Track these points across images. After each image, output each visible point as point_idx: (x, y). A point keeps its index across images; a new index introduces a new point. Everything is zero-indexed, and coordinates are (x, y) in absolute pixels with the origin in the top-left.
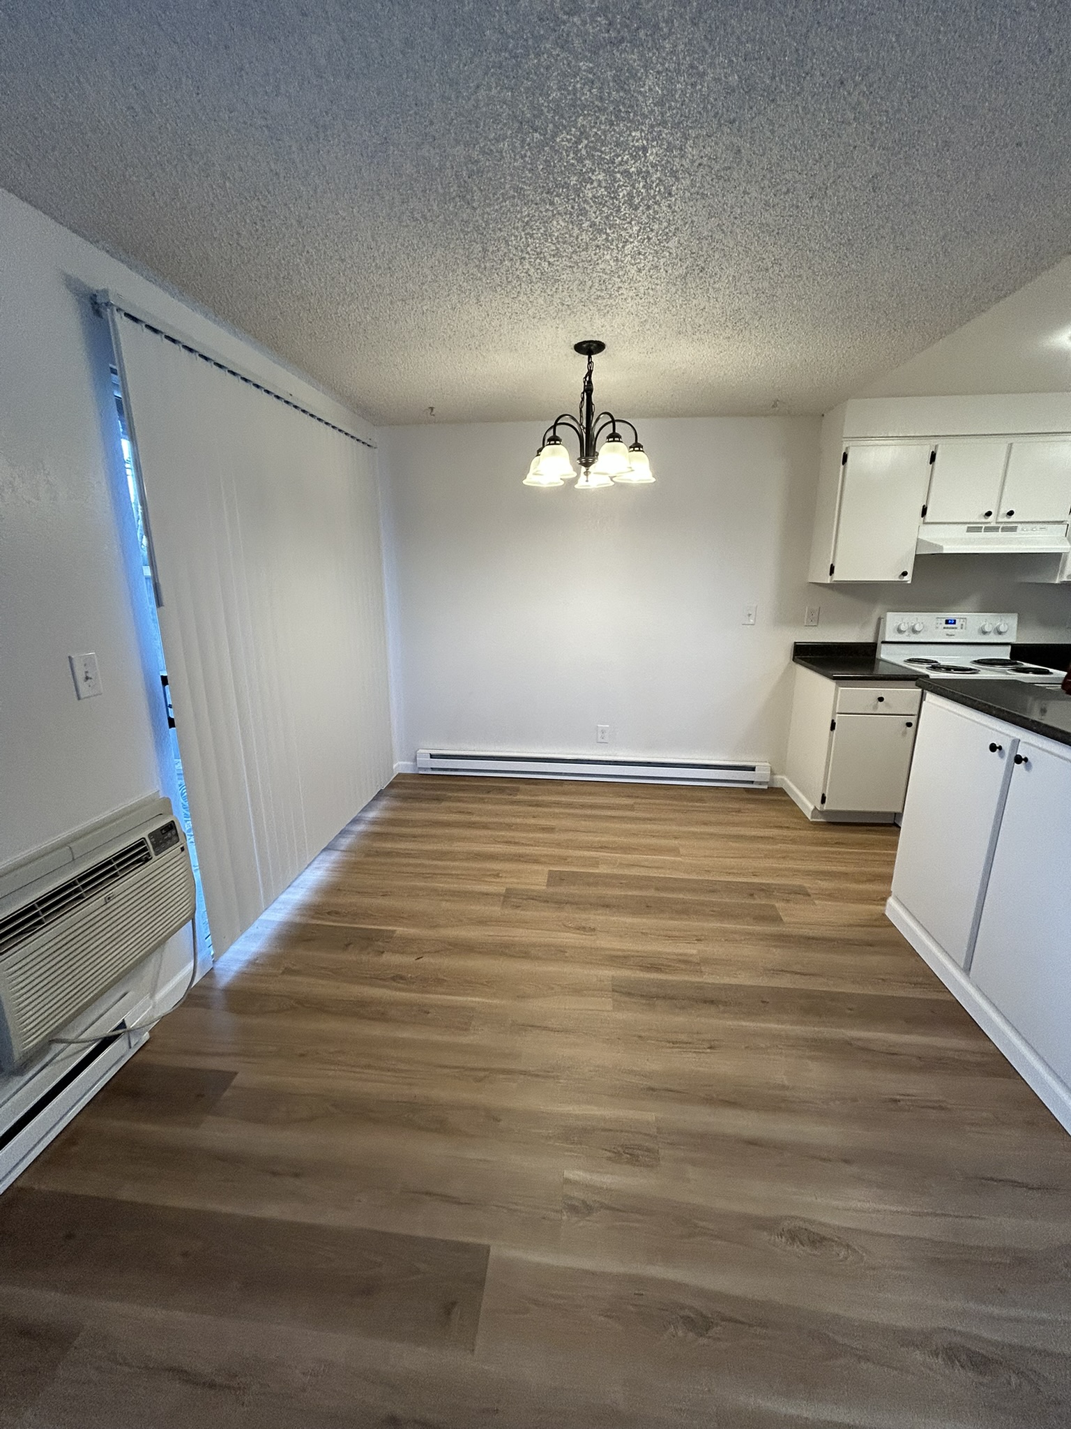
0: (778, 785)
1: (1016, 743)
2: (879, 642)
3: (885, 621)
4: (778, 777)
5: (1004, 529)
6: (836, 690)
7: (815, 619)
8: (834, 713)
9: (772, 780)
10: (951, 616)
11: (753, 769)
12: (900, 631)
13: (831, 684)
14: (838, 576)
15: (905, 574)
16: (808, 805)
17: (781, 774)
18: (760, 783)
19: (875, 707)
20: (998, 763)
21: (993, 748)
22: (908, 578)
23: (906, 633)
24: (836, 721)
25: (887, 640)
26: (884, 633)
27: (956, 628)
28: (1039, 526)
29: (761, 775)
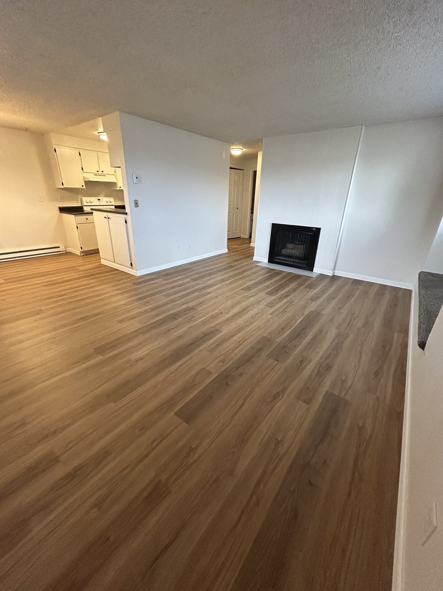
0: (68, 251)
1: (108, 216)
2: (83, 206)
3: (83, 200)
4: (67, 249)
5: (103, 175)
6: (75, 218)
7: (62, 200)
8: (76, 224)
9: (66, 250)
10: (99, 198)
11: (59, 247)
12: (87, 202)
13: (73, 216)
14: (65, 186)
15: (83, 186)
16: (78, 252)
17: (68, 247)
18: (63, 251)
19: (86, 221)
20: (106, 220)
21: (105, 217)
22: (84, 187)
23: (89, 203)
24: (78, 226)
25: (85, 205)
26: (83, 203)
27: (100, 201)
28: (110, 175)
29: (62, 248)
